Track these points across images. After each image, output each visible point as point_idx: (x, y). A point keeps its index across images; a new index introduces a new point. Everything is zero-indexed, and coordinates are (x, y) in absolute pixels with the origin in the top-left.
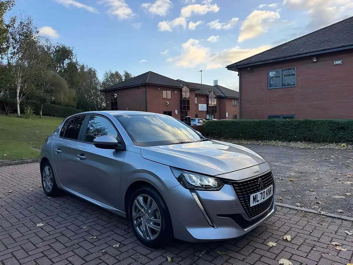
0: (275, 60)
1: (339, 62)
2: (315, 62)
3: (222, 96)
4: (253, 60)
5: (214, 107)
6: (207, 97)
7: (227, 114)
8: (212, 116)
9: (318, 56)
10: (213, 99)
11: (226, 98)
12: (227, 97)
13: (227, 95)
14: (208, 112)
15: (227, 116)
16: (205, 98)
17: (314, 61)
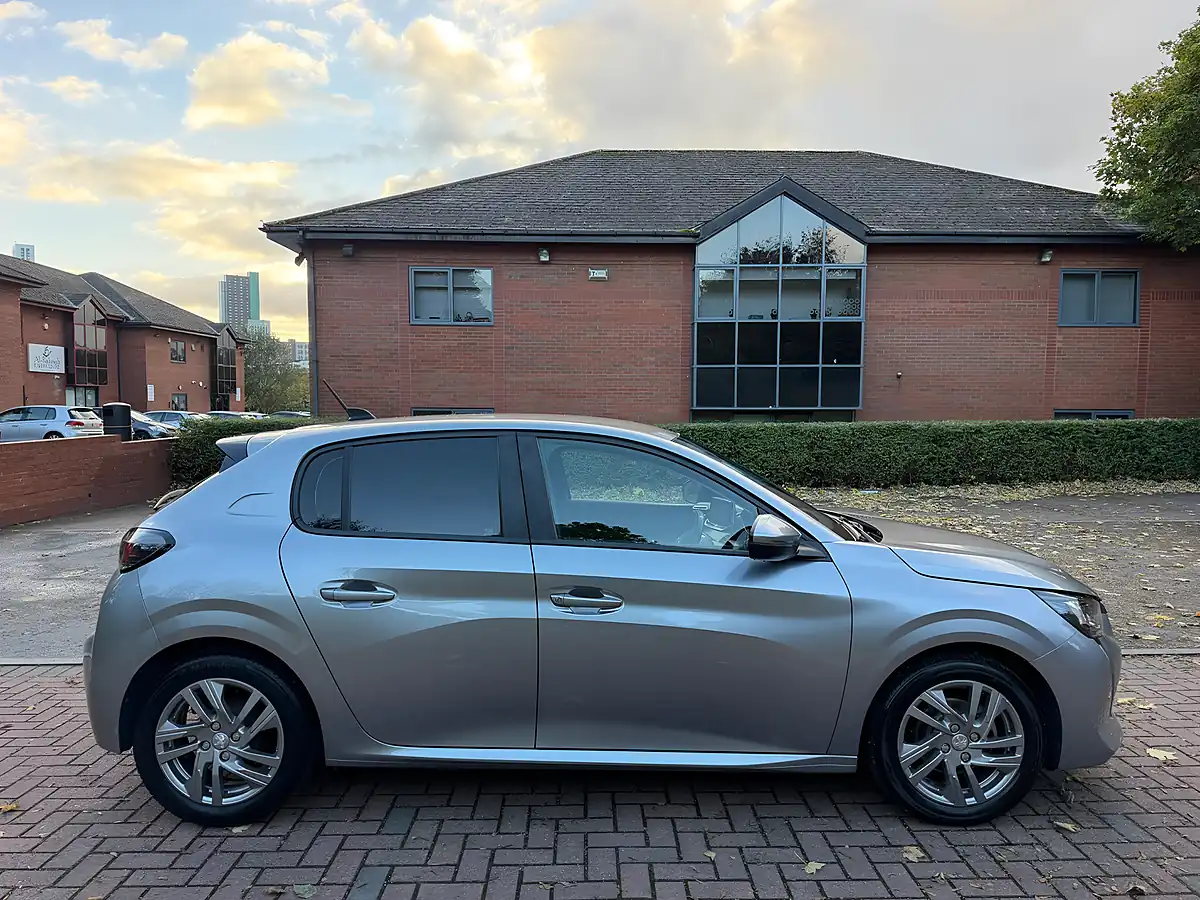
0: (438, 238)
1: (601, 274)
2: (544, 263)
3: (128, 319)
4: (362, 221)
5: (96, 359)
6: (67, 317)
7: (151, 389)
8: (89, 397)
9: (553, 248)
10: (91, 329)
11: (145, 327)
12: (150, 324)
13: (150, 317)
14: (69, 380)
15: (151, 397)
16: (58, 323)
17: (543, 259)
